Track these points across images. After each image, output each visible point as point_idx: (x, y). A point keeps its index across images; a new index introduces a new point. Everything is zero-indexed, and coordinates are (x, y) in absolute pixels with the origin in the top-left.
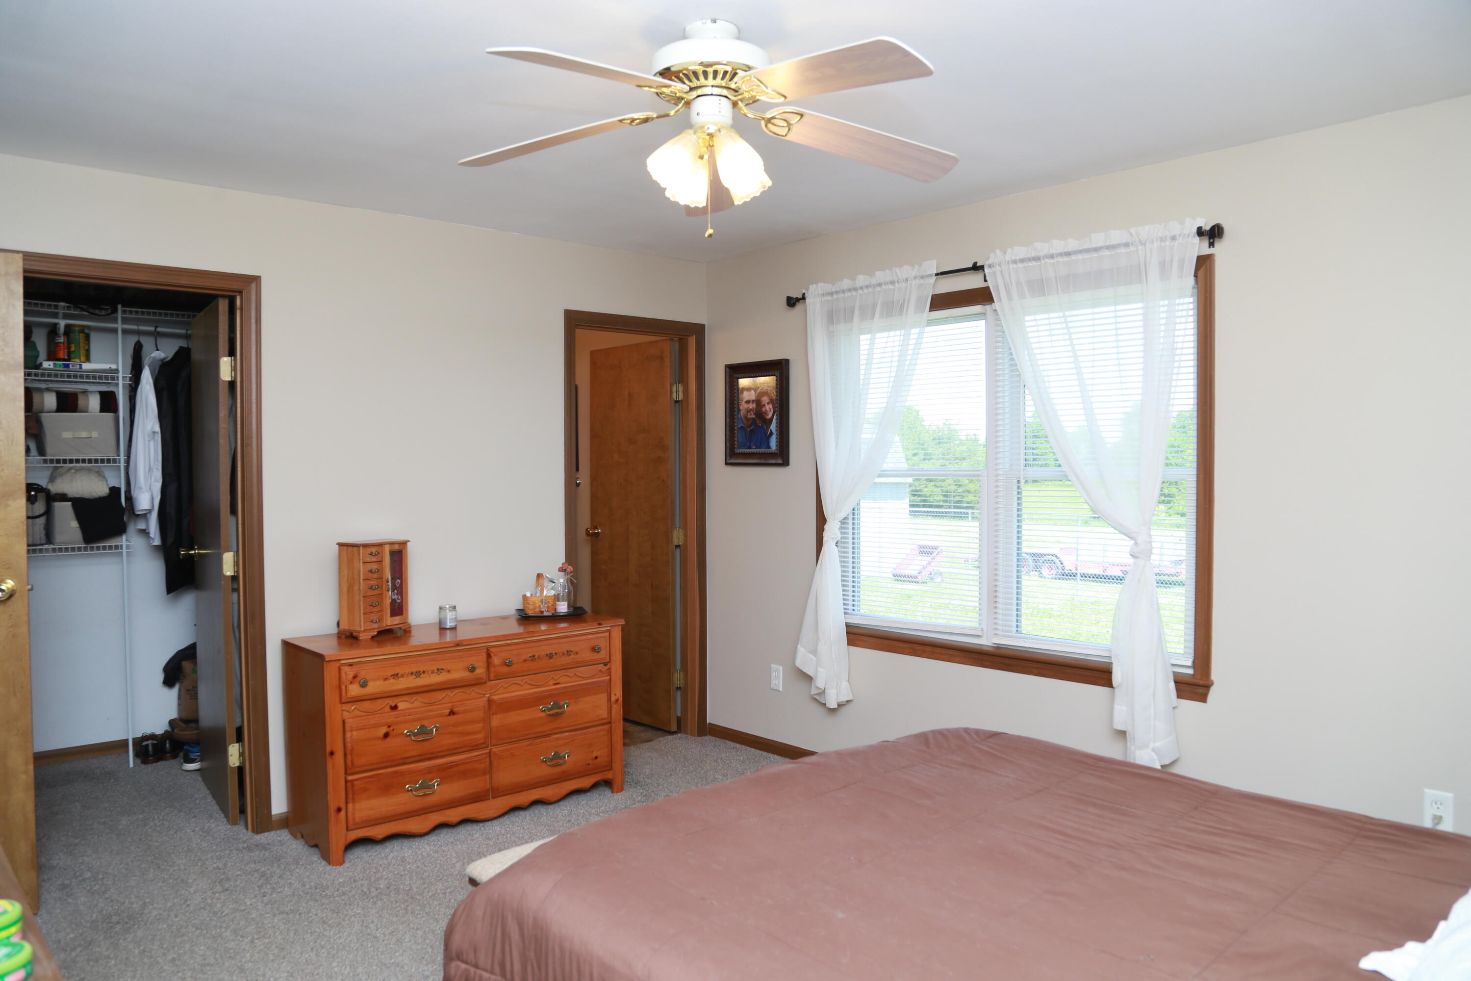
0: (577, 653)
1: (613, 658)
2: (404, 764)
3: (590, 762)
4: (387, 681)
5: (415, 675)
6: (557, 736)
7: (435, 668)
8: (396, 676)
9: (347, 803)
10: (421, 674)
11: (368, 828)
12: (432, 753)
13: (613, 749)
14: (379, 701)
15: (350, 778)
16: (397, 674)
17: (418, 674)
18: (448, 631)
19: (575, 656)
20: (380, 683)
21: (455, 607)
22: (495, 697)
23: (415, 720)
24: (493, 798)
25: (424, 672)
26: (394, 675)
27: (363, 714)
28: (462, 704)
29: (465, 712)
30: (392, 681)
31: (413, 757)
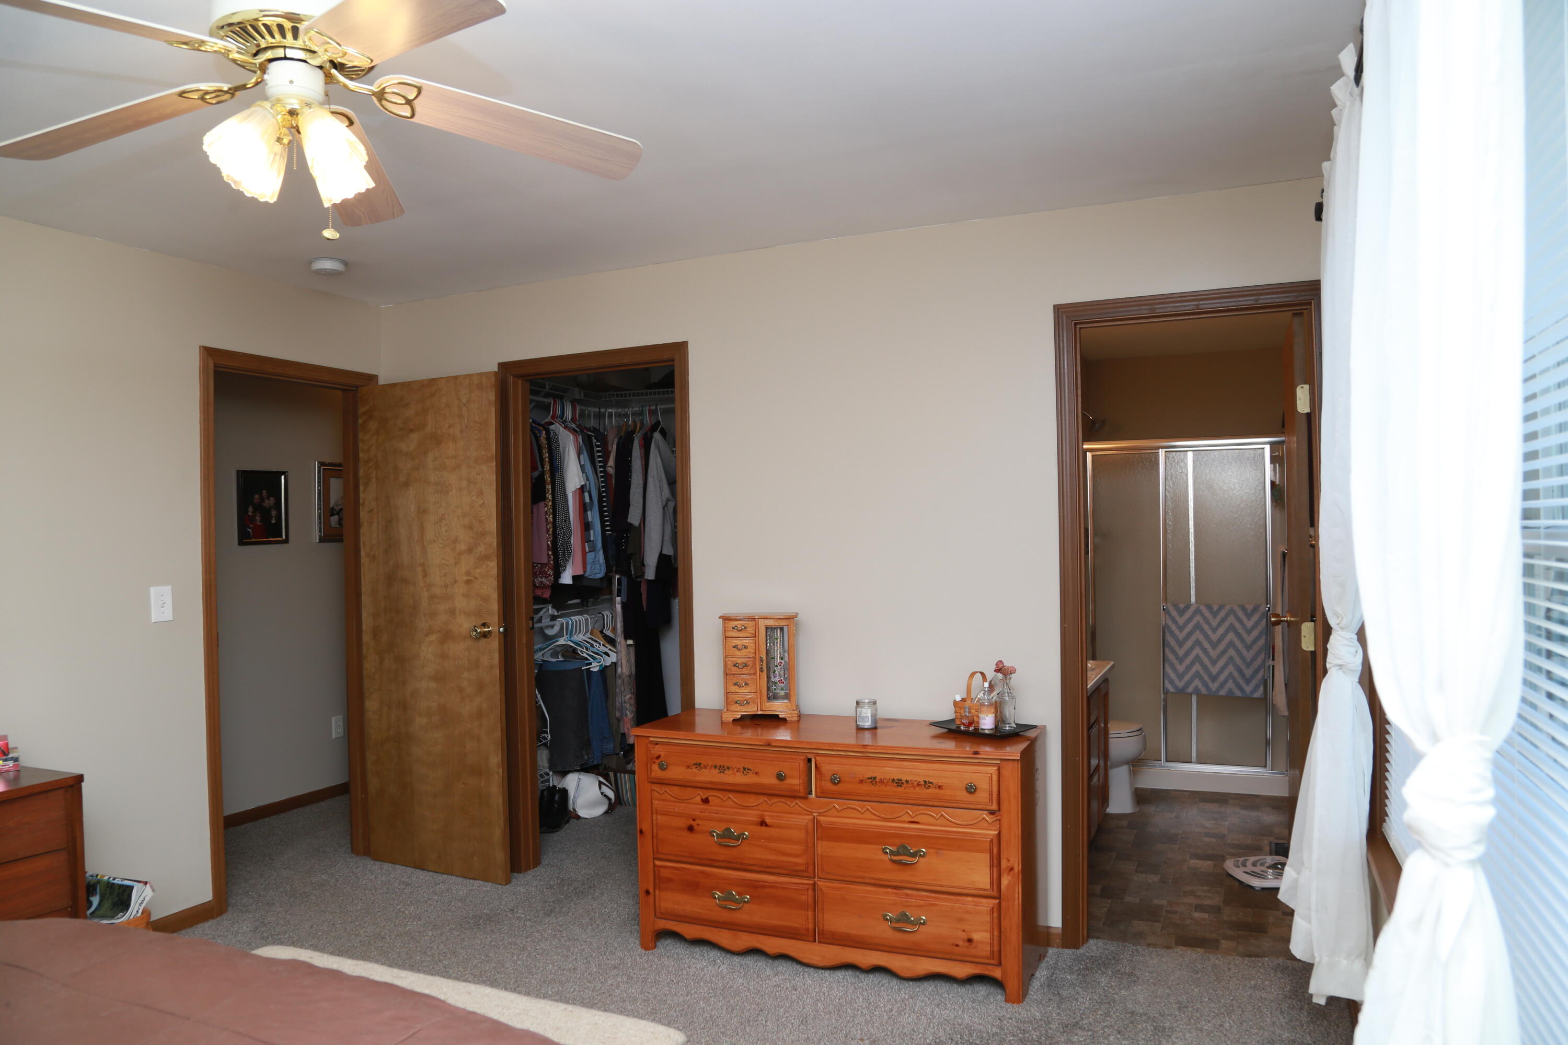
0: (940, 787)
1: (1004, 806)
2: (711, 866)
3: (960, 943)
4: (690, 770)
5: (719, 769)
6: (909, 892)
7: (741, 766)
8: (698, 765)
9: (655, 889)
10: (725, 770)
11: (675, 923)
12: (741, 864)
13: (1003, 937)
14: (689, 790)
15: (658, 863)
16: (700, 764)
17: (722, 769)
18: (867, 732)
19: (937, 791)
20: (682, 769)
21: (875, 703)
22: (821, 819)
23: (720, 820)
24: (819, 942)
25: (728, 768)
26: (696, 764)
27: (674, 799)
28: (778, 816)
29: (780, 827)
30: (695, 770)
31: (720, 861)
